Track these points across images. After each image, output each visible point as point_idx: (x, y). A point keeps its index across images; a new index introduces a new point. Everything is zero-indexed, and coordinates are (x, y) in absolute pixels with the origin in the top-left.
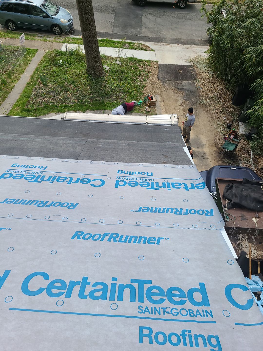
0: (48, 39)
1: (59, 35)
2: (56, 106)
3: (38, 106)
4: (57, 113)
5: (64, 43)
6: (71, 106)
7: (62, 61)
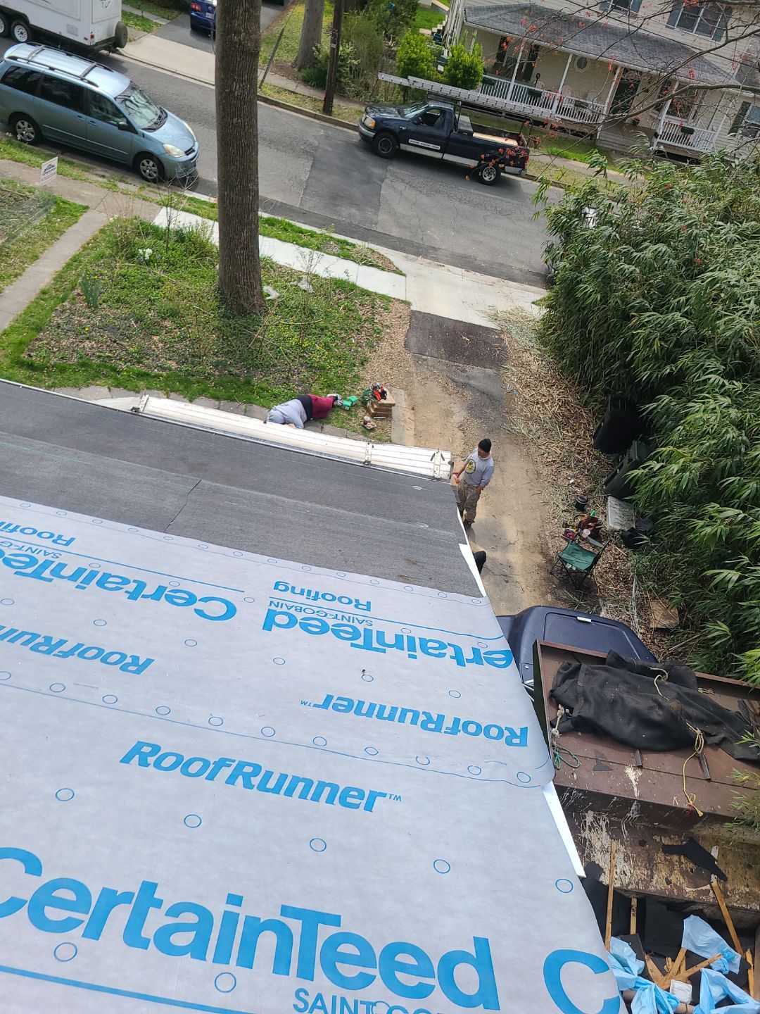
0: (122, 186)
1: (154, 181)
2: (114, 370)
3: (62, 358)
4: (112, 388)
5: (165, 207)
6: (157, 376)
7: (153, 250)
